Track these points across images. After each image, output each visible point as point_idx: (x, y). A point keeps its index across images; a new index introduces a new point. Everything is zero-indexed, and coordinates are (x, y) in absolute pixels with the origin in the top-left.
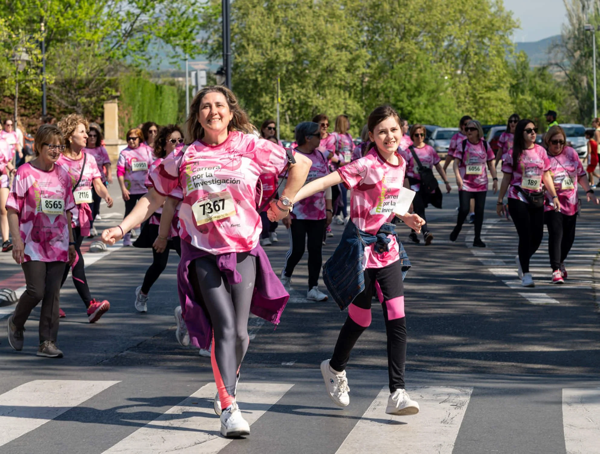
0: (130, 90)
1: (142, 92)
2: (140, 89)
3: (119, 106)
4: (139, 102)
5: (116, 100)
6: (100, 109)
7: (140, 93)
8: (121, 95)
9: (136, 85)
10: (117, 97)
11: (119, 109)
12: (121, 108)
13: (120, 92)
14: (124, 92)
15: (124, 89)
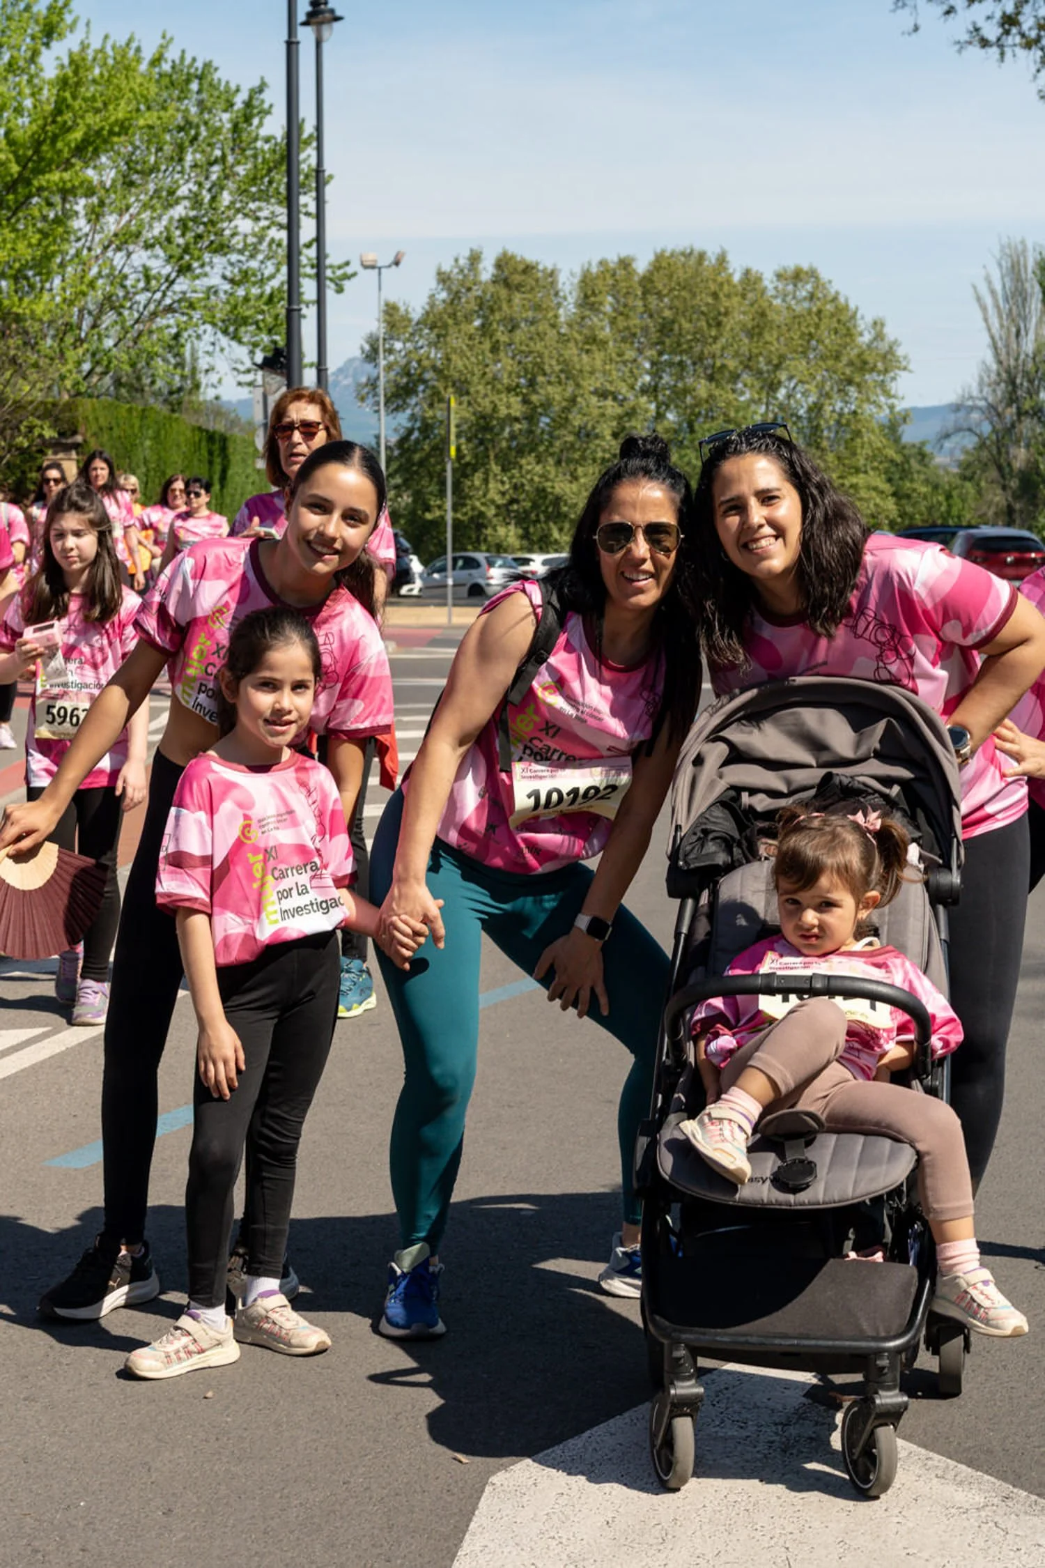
0: (116, 432)
1: (156, 438)
2: (150, 432)
4: (146, 462)
5: (74, 454)
7: (148, 443)
8: (85, 441)
9: (137, 423)
10: (76, 446)
13: (83, 435)
14: (95, 434)
15: (94, 428)
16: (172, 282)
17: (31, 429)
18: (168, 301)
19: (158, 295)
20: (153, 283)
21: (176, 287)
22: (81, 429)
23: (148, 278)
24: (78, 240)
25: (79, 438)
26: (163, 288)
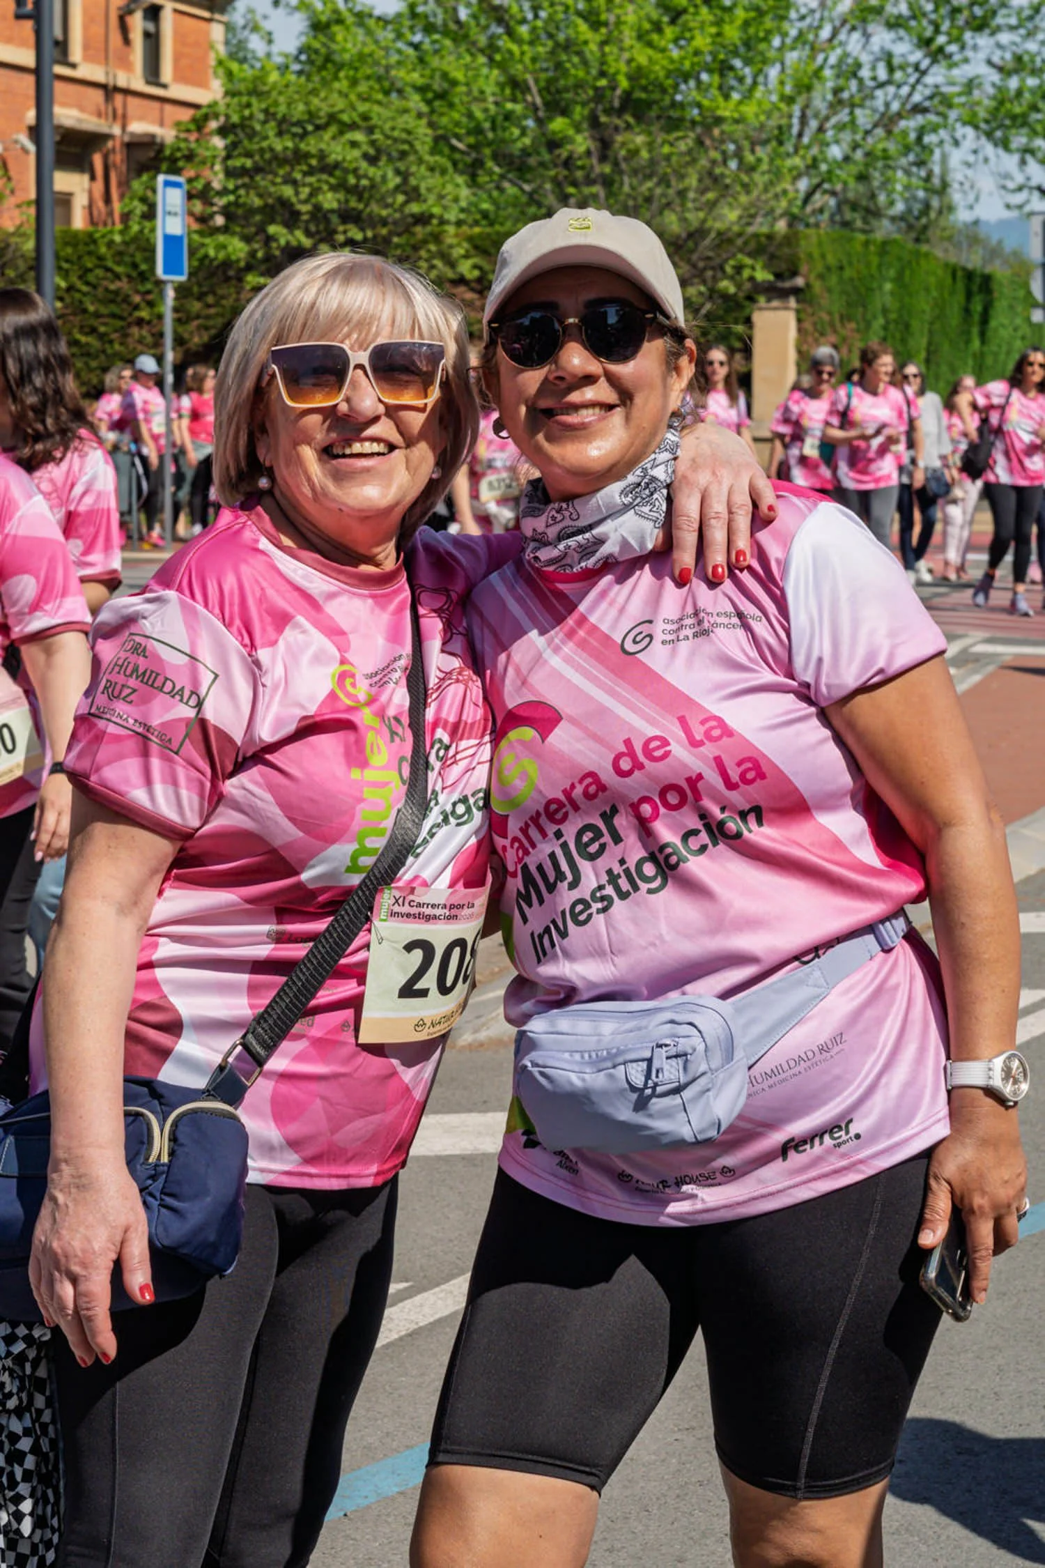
0: (848, 273)
1: (899, 279)
2: (892, 273)
3: (799, 321)
4: (885, 311)
5: (792, 302)
6: (740, 328)
7: (888, 286)
8: (808, 285)
9: (875, 260)
10: (796, 291)
11: (800, 330)
12: (808, 325)
13: (806, 277)
14: (821, 277)
15: (819, 267)
16: (924, 73)
17: (739, 269)
18: (917, 98)
19: (905, 90)
20: (898, 75)
21: (929, 80)
22: (804, 268)
23: (891, 69)
24: (803, 18)
25: (799, 281)
26: (912, 80)
